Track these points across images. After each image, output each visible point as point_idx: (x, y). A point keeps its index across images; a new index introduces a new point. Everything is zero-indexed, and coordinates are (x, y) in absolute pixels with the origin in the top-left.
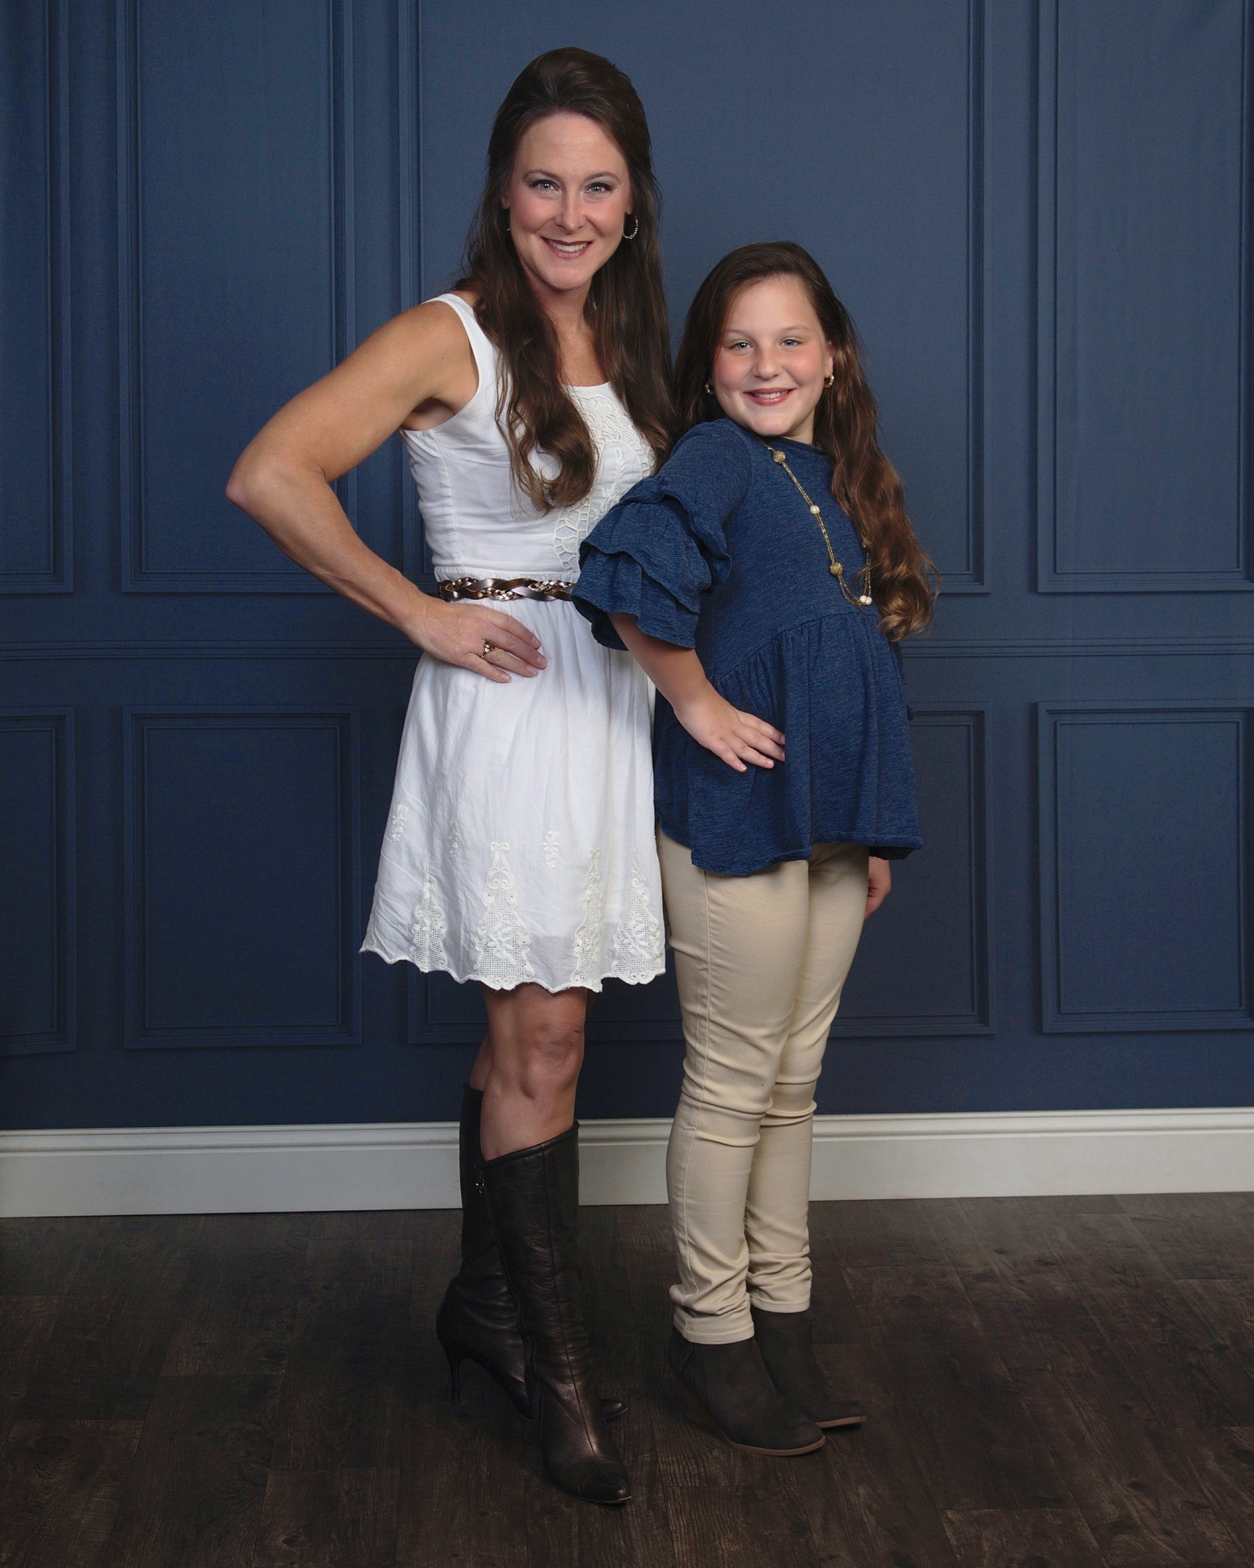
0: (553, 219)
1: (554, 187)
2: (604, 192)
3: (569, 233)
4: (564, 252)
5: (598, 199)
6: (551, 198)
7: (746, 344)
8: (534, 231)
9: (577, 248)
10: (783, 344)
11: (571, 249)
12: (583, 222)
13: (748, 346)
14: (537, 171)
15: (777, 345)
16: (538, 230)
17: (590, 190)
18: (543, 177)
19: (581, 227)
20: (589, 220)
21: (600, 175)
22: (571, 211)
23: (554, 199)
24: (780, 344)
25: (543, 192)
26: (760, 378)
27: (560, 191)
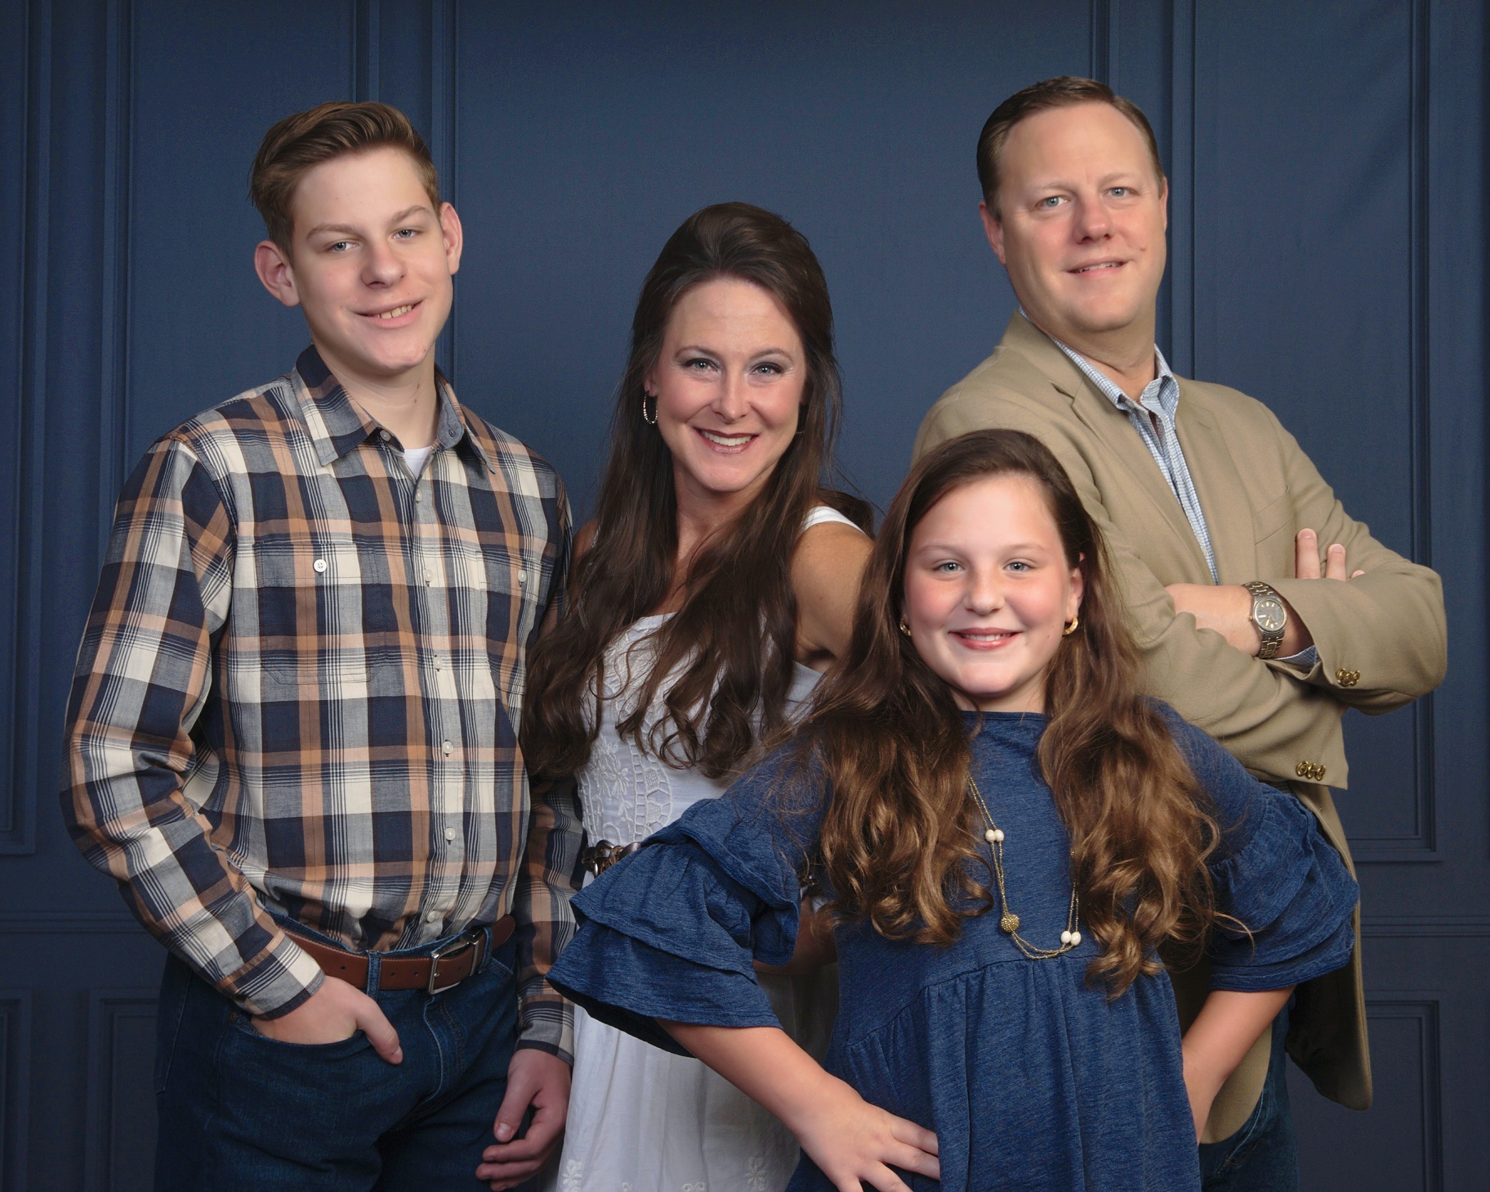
0: (709, 405)
1: (712, 367)
2: (773, 374)
3: (730, 422)
4: (723, 445)
5: (765, 382)
6: (706, 380)
7: (957, 565)
8: (686, 420)
9: (738, 441)
10: (1009, 568)
11: (731, 442)
12: (746, 409)
13: (959, 568)
14: (691, 348)
15: (1000, 569)
16: (688, 419)
17: (757, 371)
18: (697, 355)
19: (743, 416)
20: (754, 409)
21: (769, 352)
22: (732, 395)
23: (711, 381)
24: (1004, 568)
25: (698, 373)
26: (974, 611)
27: (720, 372)
